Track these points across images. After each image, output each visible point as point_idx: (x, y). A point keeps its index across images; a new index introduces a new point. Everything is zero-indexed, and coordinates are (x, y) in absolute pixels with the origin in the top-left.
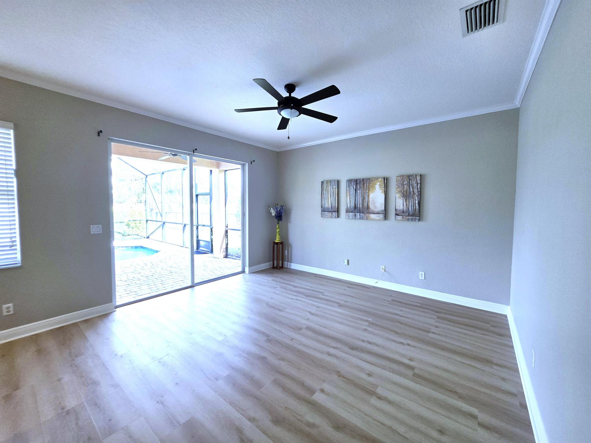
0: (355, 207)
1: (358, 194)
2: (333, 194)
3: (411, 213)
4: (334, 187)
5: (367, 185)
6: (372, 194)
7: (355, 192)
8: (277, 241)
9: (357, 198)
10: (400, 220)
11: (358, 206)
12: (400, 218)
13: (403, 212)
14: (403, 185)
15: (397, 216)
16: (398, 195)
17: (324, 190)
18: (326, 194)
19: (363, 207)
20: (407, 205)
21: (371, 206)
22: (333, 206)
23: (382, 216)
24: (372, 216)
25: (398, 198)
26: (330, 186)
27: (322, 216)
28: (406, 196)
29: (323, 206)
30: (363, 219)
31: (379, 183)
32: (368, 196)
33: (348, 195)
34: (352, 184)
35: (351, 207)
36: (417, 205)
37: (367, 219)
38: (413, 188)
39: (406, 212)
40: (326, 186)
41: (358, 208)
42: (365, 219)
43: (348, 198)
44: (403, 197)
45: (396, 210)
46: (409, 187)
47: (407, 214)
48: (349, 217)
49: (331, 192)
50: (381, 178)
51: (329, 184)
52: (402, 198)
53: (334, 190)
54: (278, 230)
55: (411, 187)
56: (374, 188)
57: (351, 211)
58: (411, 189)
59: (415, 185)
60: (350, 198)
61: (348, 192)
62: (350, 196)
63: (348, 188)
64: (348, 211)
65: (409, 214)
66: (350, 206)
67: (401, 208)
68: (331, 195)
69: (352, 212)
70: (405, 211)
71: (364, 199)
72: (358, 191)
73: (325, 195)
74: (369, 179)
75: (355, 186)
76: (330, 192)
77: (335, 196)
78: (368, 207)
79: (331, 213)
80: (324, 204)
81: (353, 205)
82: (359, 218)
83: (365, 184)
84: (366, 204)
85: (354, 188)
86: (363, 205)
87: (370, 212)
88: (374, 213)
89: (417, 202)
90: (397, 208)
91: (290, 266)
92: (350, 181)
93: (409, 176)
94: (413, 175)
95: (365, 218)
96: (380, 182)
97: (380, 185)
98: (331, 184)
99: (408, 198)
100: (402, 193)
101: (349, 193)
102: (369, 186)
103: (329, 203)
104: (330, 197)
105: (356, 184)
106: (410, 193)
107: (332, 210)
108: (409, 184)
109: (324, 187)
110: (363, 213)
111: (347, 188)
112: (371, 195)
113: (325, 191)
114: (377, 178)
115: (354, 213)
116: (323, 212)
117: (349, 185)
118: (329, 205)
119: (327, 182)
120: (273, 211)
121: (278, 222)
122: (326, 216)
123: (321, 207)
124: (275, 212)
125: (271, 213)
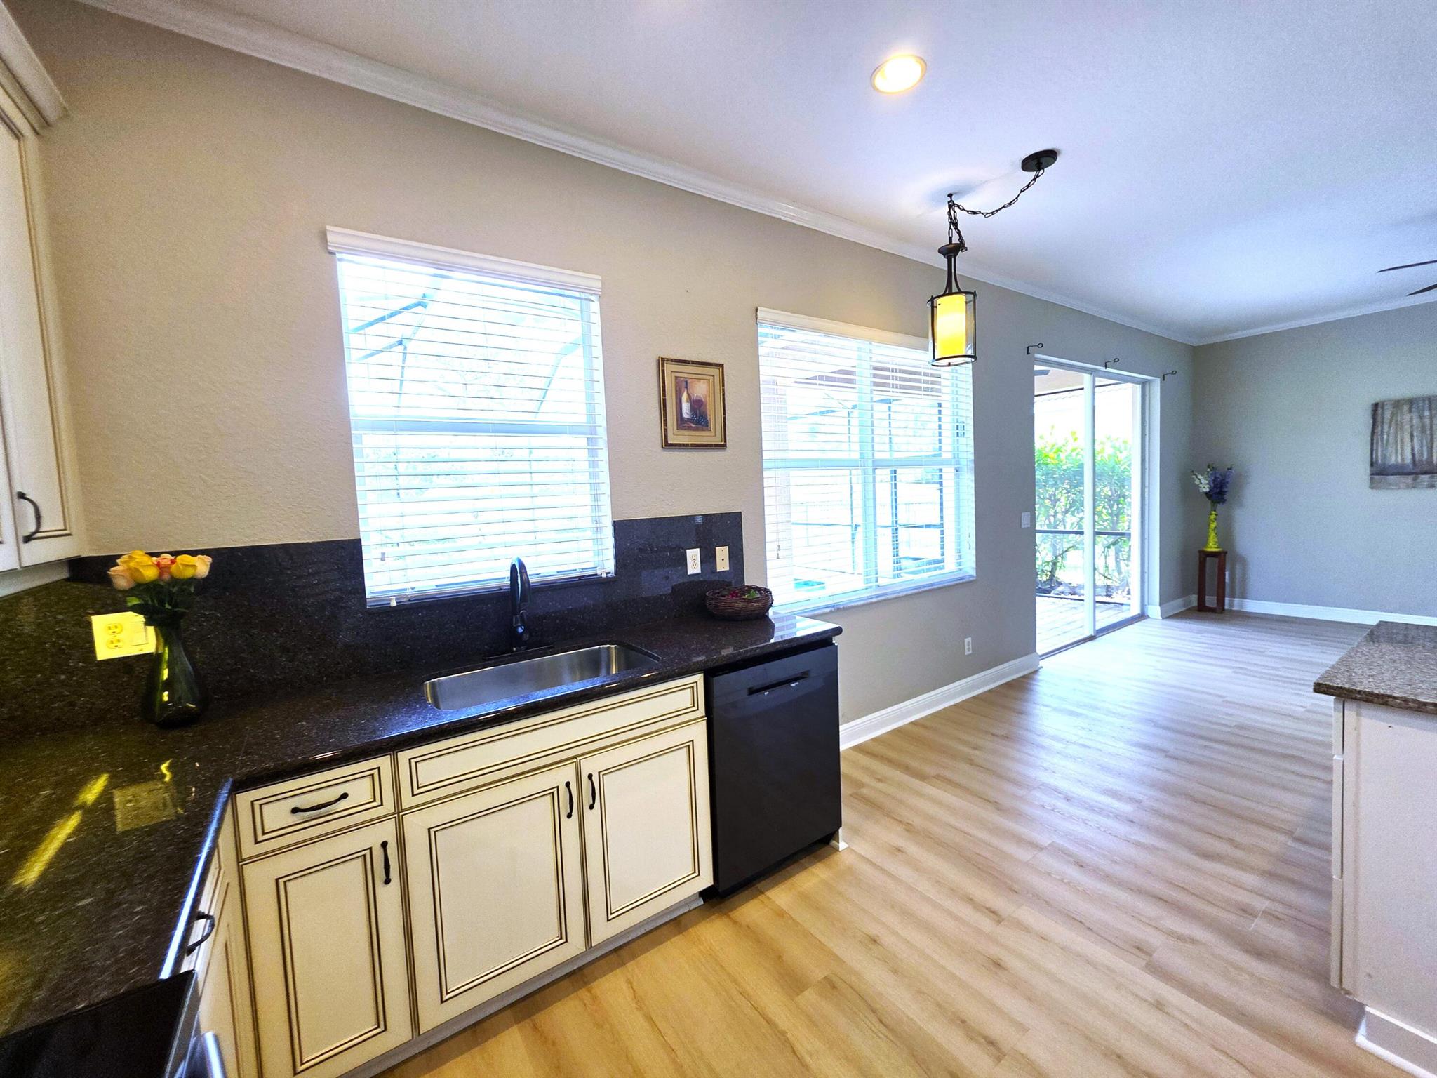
8: (1212, 547)
17: (1382, 423)
18: (1392, 431)
22: (1420, 461)
26: (1411, 411)
27: (1373, 485)
29: (1380, 461)
40: (1393, 414)
49: (1412, 427)
51: (1406, 408)
54: (1213, 525)
68: (1415, 434)
73: (1388, 436)
76: (1407, 427)
79: (1412, 477)
80: (1384, 457)
91: (1241, 606)
98: (1414, 406)
103: (1402, 453)
104: (1407, 438)
107: (1418, 470)
109: (1383, 417)
113: (1386, 427)
116: (1377, 477)
118: (1403, 459)
119: (1397, 404)
120: (1204, 481)
121: (1213, 506)
122: (1388, 486)
123: (1372, 464)
124: (1208, 484)
125: (1198, 487)
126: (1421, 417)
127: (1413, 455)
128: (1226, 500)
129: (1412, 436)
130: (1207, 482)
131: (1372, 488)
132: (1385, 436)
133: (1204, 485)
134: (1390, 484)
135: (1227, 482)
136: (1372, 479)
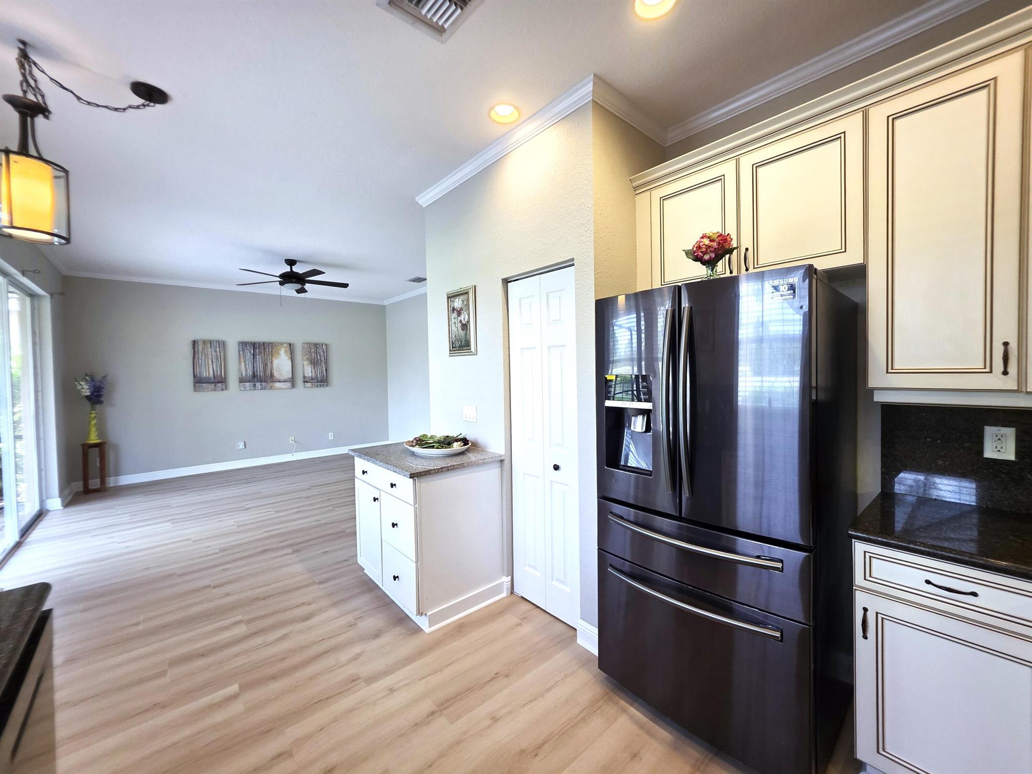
0: (254, 376)
1: (258, 360)
2: (217, 359)
3: (319, 380)
4: (218, 349)
5: (269, 350)
6: (276, 360)
7: (252, 357)
8: (94, 439)
9: (257, 365)
10: (309, 387)
11: (259, 374)
12: (309, 385)
13: (312, 379)
14: (311, 352)
15: (306, 383)
16: (305, 363)
17: (198, 352)
18: (203, 358)
19: (264, 375)
20: (315, 372)
21: (276, 374)
22: (217, 375)
23: (289, 384)
24: (278, 385)
25: (306, 365)
26: (211, 348)
27: (196, 389)
28: (314, 363)
29: (198, 375)
30: (265, 389)
31: (284, 349)
32: (272, 362)
33: (242, 360)
34: (248, 347)
35: (248, 376)
36: (325, 372)
37: (271, 388)
38: (320, 356)
39: (315, 379)
40: (203, 348)
41: (259, 377)
42: (269, 389)
43: (243, 364)
44: (311, 364)
45: (304, 377)
46: (317, 355)
47: (316, 381)
48: (245, 388)
49: (212, 357)
50: (286, 343)
51: (209, 345)
52: (310, 366)
53: (218, 353)
54: (94, 422)
55: (318, 355)
56: (279, 354)
57: (248, 380)
58: (319, 357)
59: (322, 353)
60: (245, 365)
61: (242, 357)
62: (245, 362)
63: (242, 352)
64: (242, 380)
65: (317, 380)
66: (246, 375)
67: (310, 375)
68: (214, 360)
69: (249, 382)
70: (313, 377)
71: (265, 365)
72: (258, 356)
74: (272, 343)
75: (252, 351)
76: (210, 356)
77: (221, 362)
78: (272, 375)
79: (214, 384)
80: (200, 373)
81: (250, 373)
82: (260, 388)
83: (267, 350)
84: (268, 372)
85: (250, 352)
86: (265, 371)
87: (275, 381)
88: (280, 382)
89: (324, 369)
90: (305, 375)
92: (243, 345)
93: (315, 345)
94: (320, 344)
95: (269, 387)
96: (285, 347)
97: (285, 351)
98: (212, 345)
99: (316, 365)
100: (311, 360)
101: (244, 358)
102: (272, 351)
103: (209, 371)
104: (210, 363)
105: (254, 348)
106: (318, 361)
107: (216, 381)
108: (316, 353)
109: (198, 350)
110: (265, 382)
111: (239, 352)
112: (275, 362)
113: (200, 355)
114: (282, 344)
115: (253, 382)
116: (197, 384)
117: (243, 349)
118: (209, 374)
119: (204, 342)
120: (86, 387)
121: (92, 407)
122: (203, 390)
123: (194, 377)
124: (88, 389)
125: (79, 391)
126: (216, 351)
127: (214, 372)
128: (102, 401)
129: (212, 361)
130: (88, 387)
131: (195, 391)
132: (200, 361)
133: (85, 389)
134: (204, 389)
135: (103, 388)
136: (194, 386)
